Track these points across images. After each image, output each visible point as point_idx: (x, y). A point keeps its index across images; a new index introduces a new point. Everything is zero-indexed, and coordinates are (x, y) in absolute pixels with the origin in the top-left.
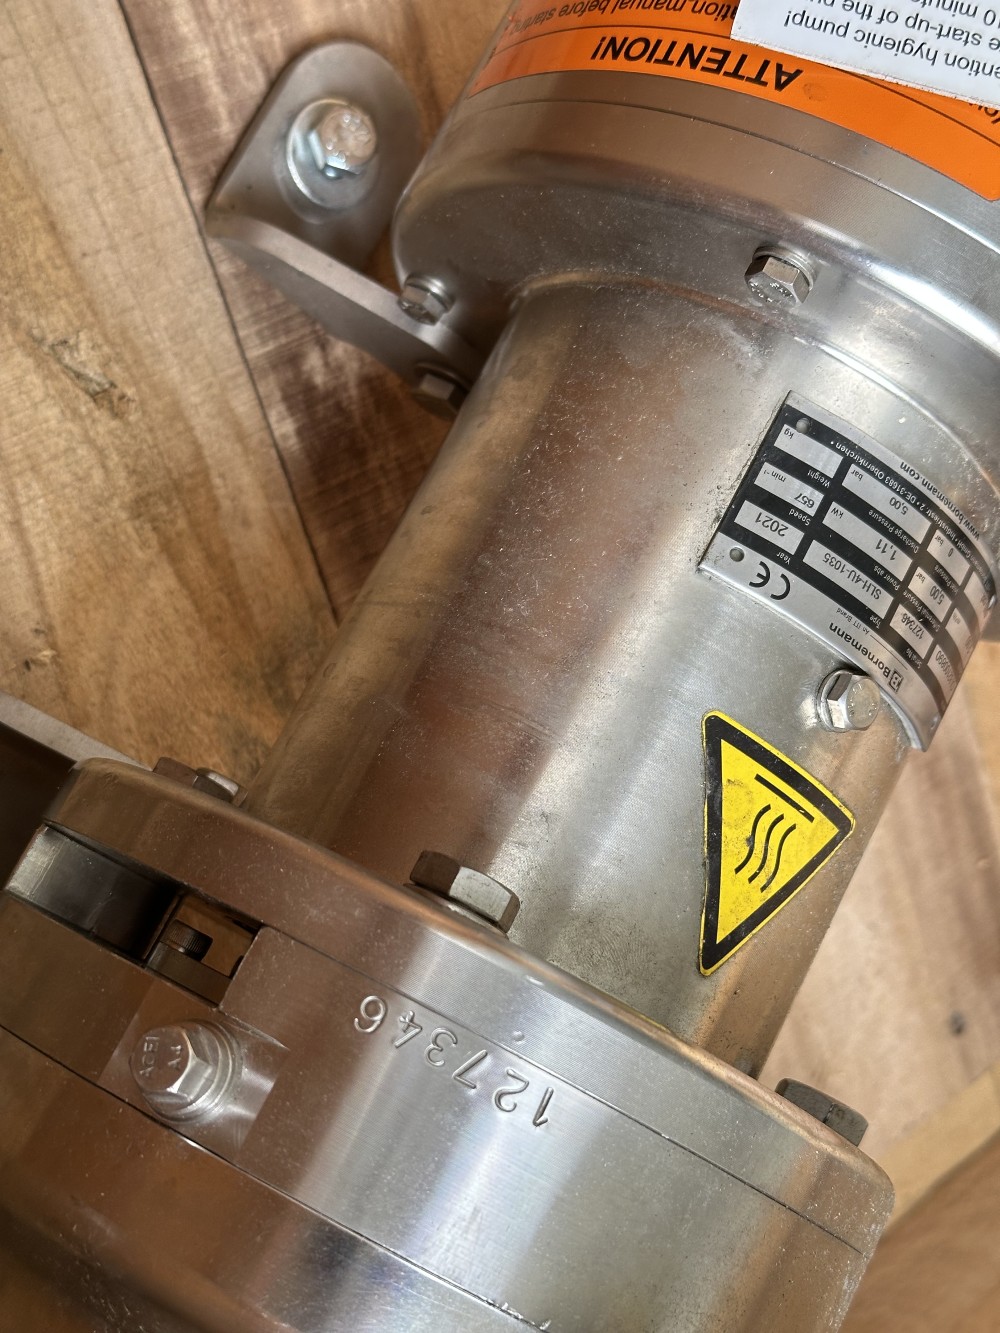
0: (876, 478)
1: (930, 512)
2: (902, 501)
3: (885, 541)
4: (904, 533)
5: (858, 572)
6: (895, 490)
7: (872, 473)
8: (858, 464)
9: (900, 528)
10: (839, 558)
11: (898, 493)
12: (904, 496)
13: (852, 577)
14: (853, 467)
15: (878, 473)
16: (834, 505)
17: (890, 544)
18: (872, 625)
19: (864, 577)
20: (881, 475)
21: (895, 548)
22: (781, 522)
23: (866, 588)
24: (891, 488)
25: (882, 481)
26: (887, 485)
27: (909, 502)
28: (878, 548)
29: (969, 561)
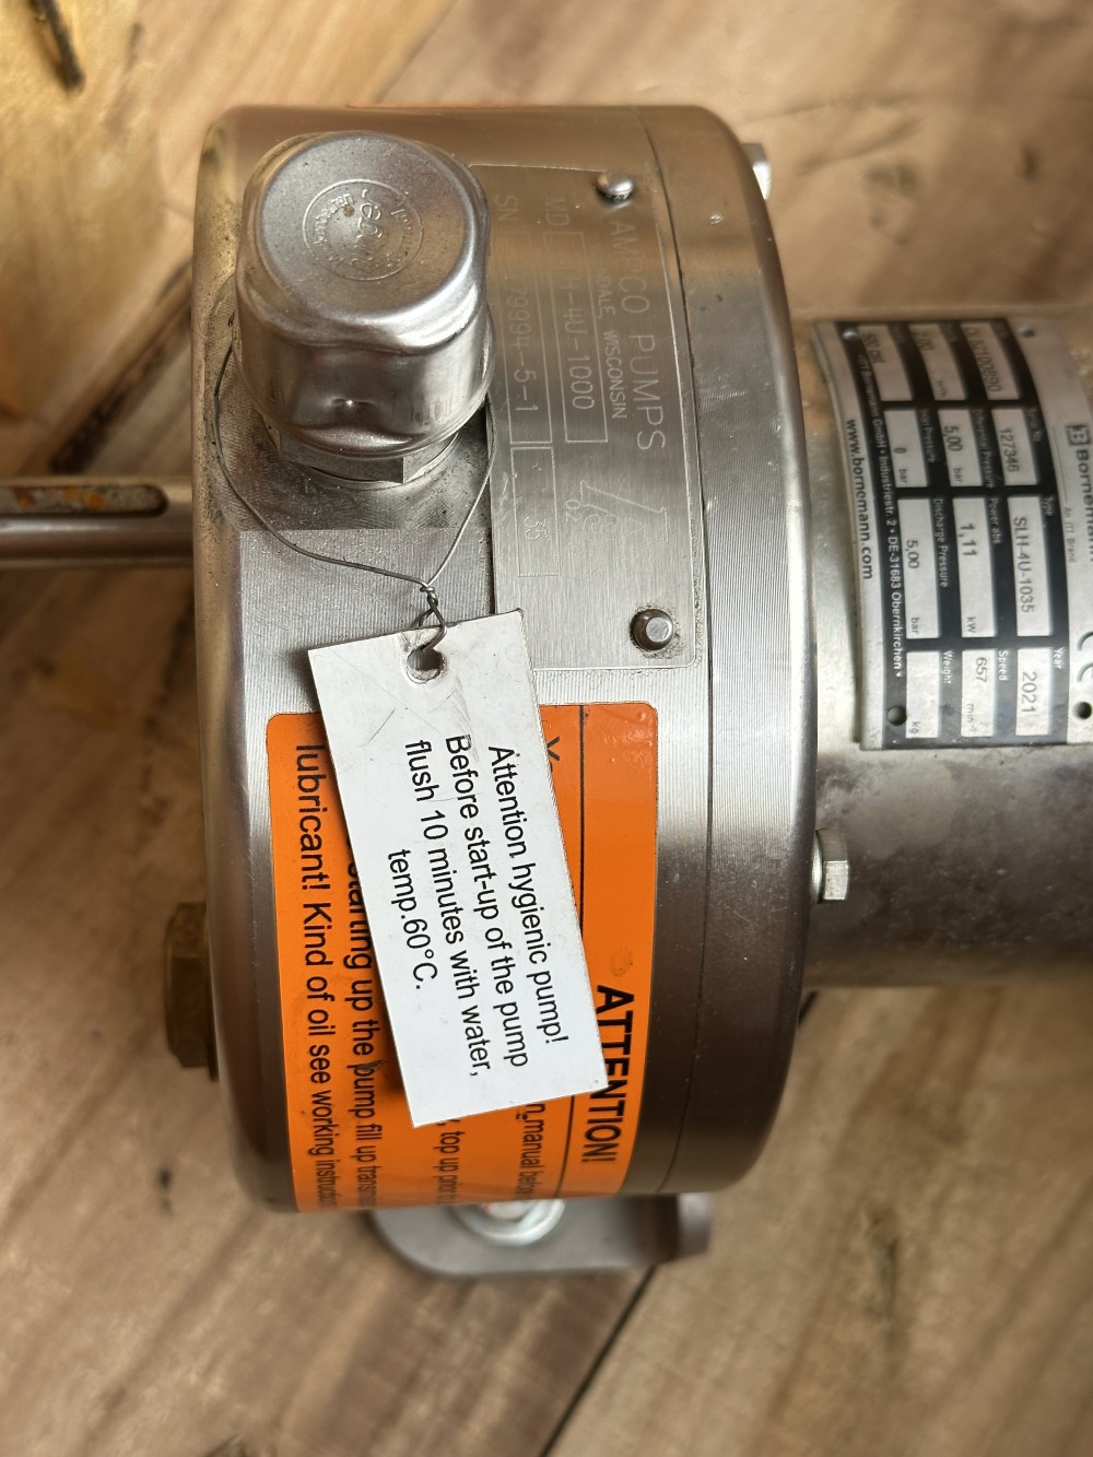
0: (903, 600)
1: (890, 509)
2: (905, 554)
3: (962, 549)
4: (936, 529)
5: (1017, 561)
6: (901, 569)
7: (903, 607)
8: (904, 631)
9: (936, 538)
10: (1019, 595)
11: (901, 563)
12: (899, 553)
13: (1027, 566)
14: (911, 635)
15: (897, 602)
16: (966, 633)
17: (960, 541)
18: (1057, 505)
19: (1017, 551)
20: (896, 596)
21: (959, 531)
22: (1020, 684)
23: (1025, 540)
24: (902, 575)
25: (902, 590)
26: (902, 581)
27: (900, 543)
28: (974, 553)
29: (882, 417)
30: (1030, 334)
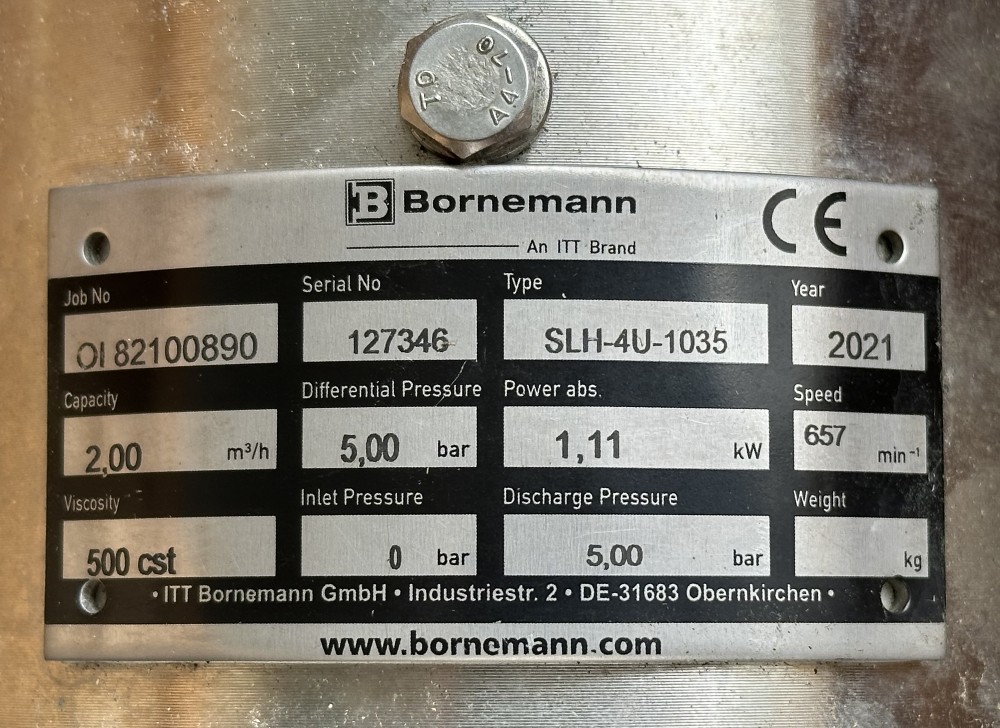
0: (700, 580)
1: (525, 594)
2: (615, 571)
3: (607, 461)
4: (567, 509)
5: (631, 356)
6: (643, 581)
7: (715, 582)
8: (757, 581)
9: (585, 510)
10: (695, 357)
11: (632, 581)
12: (614, 583)
13: (642, 335)
14: (764, 570)
15: (705, 593)
16: (763, 463)
17: (591, 462)
18: (522, 268)
19: (612, 353)
20: (694, 593)
21: (572, 462)
22: (847, 362)
23: (592, 334)
24: (655, 580)
25: (683, 581)
26: (667, 580)
27: (594, 580)
28: (615, 436)
29: (317, 583)
30: (98, 245)
